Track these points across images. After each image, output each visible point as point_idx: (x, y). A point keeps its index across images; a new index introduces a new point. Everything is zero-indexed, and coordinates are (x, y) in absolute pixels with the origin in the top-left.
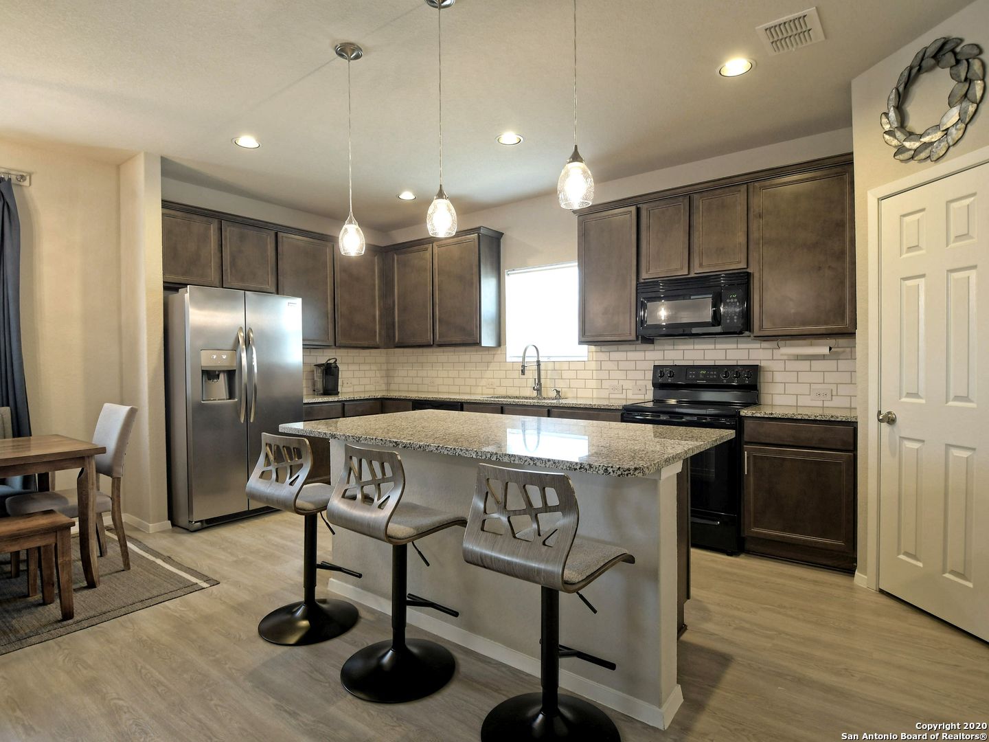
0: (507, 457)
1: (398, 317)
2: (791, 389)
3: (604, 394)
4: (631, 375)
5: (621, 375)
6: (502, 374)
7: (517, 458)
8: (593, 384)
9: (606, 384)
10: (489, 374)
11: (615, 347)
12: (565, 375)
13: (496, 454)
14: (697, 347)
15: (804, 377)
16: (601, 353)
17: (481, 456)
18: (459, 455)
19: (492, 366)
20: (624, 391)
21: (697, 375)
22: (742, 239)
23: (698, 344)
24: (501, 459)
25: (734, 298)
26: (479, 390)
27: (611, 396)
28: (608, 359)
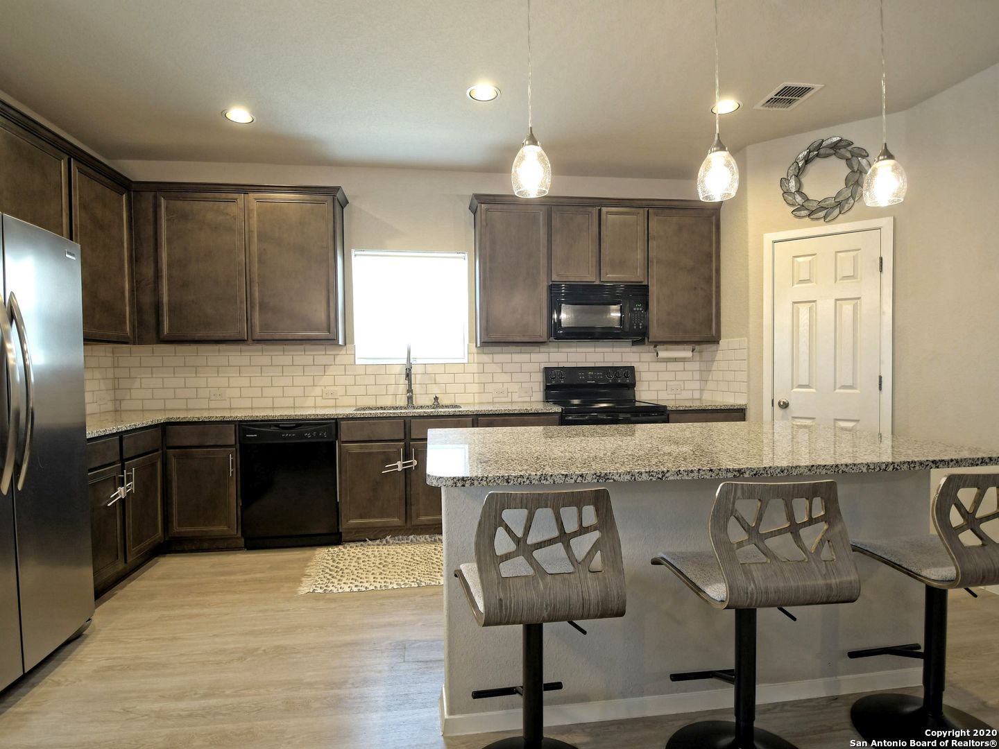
0: (906, 465)
1: (169, 295)
2: (655, 386)
3: (488, 398)
4: (516, 377)
5: (506, 378)
6: (350, 380)
7: (918, 464)
8: (475, 388)
9: (489, 388)
10: (326, 380)
11: (498, 349)
12: (439, 379)
13: (893, 463)
14: (579, 350)
15: (663, 376)
16: (483, 355)
17: (874, 469)
18: (843, 472)
19: (331, 370)
20: (510, 394)
21: (586, 375)
22: (640, 255)
23: (581, 347)
24: (898, 468)
25: (639, 307)
26: (310, 402)
27: (496, 400)
28: (491, 361)
